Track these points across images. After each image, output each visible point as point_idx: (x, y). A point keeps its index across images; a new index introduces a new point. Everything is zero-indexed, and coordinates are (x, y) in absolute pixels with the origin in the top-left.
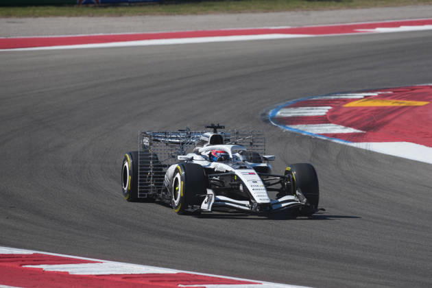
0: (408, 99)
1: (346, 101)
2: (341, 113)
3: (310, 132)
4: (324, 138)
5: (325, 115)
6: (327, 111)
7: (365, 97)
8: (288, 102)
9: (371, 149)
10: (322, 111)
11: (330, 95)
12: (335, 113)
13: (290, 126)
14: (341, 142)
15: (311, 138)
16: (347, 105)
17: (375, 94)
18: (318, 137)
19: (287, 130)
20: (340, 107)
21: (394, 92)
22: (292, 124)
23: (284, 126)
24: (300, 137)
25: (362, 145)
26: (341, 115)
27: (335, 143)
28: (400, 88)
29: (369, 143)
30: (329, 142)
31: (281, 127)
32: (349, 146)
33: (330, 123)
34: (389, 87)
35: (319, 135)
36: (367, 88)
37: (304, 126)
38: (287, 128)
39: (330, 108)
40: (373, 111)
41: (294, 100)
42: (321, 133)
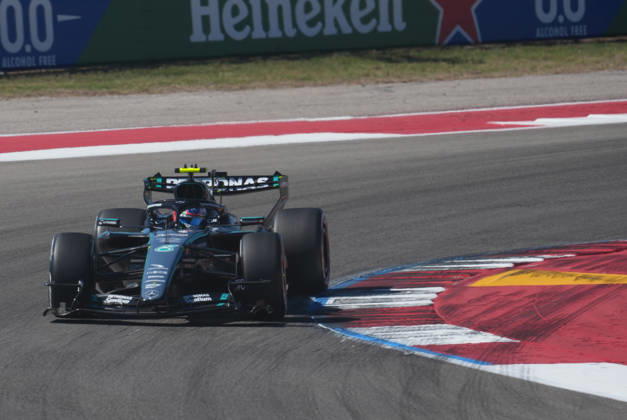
0: (609, 269)
1: (476, 274)
2: (463, 301)
3: (399, 341)
4: (431, 356)
5: (432, 305)
6: (435, 296)
7: (517, 265)
8: (350, 277)
9: (532, 379)
10: (423, 297)
11: (439, 262)
12: (453, 301)
13: (354, 330)
14: (468, 364)
15: (401, 354)
16: (479, 283)
17: (539, 259)
18: (416, 353)
19: (350, 337)
20: (463, 288)
21: (579, 254)
22: (360, 325)
23: (343, 330)
24: (379, 355)
25: (513, 371)
26: (463, 306)
27: (453, 365)
28: (589, 246)
29: (526, 366)
30: (442, 362)
31: (337, 332)
32: (483, 372)
33: (442, 322)
34: (567, 244)
35: (420, 347)
36: (519, 246)
37: (387, 328)
38: (349, 333)
39: (440, 289)
40: (534, 295)
41: (363, 273)
42: (423, 343)
